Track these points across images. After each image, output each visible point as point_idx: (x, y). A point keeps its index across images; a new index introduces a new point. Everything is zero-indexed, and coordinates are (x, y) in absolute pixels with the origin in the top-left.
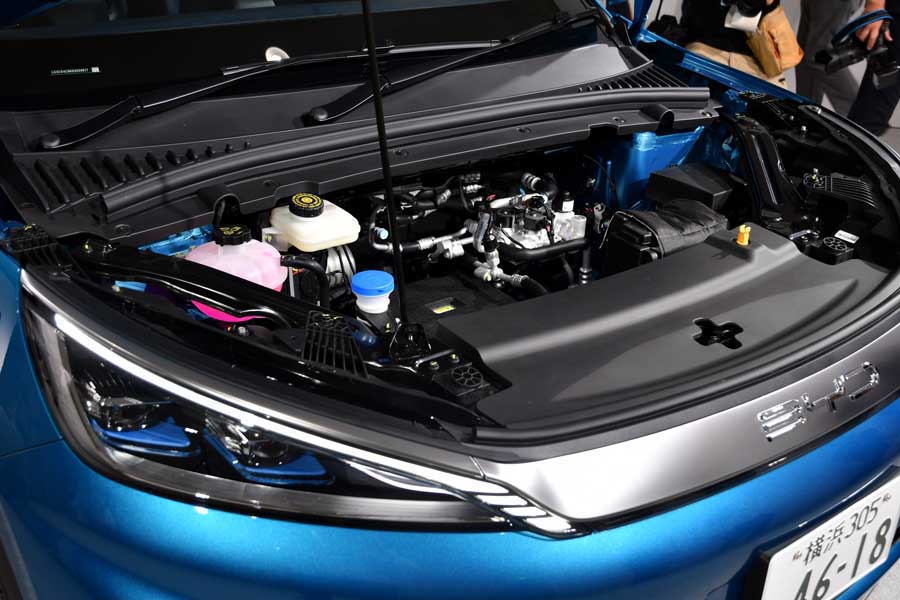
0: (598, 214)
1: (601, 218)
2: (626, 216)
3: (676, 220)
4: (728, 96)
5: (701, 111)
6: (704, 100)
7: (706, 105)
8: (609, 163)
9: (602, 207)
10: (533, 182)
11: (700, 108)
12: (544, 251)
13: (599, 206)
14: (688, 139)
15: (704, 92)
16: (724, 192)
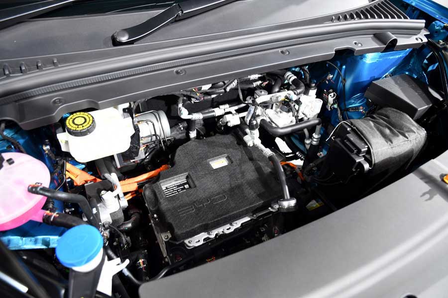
0: (331, 99)
1: (332, 103)
2: (350, 127)
3: (387, 131)
4: (434, 25)
5: (415, 37)
6: (419, 29)
7: (419, 33)
8: (344, 67)
9: (334, 95)
10: (291, 79)
11: (415, 35)
12: (289, 129)
13: (332, 94)
14: (401, 55)
15: (421, 23)
16: (426, 107)
